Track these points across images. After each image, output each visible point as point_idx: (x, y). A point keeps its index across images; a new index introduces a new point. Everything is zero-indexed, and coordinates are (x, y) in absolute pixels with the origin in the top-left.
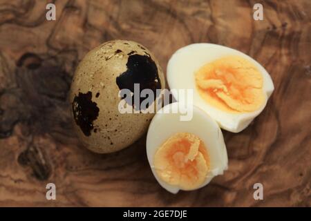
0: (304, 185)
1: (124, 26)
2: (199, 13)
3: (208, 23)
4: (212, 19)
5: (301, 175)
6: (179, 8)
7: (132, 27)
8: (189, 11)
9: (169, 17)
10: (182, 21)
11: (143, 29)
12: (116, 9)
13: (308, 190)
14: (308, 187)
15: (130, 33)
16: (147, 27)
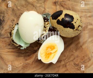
0: (65, 59)
1: (19, 8)
2: (41, 6)
3: (43, 9)
4: (44, 8)
5: (65, 56)
6: (35, 4)
7: (21, 8)
8: (38, 5)
9: (32, 6)
10: (36, 8)
11: (24, 9)
12: (17, 2)
13: (66, 61)
14: (66, 60)
15: (20, 10)
16: (25, 9)
